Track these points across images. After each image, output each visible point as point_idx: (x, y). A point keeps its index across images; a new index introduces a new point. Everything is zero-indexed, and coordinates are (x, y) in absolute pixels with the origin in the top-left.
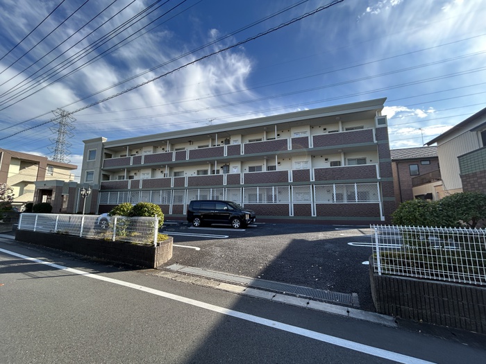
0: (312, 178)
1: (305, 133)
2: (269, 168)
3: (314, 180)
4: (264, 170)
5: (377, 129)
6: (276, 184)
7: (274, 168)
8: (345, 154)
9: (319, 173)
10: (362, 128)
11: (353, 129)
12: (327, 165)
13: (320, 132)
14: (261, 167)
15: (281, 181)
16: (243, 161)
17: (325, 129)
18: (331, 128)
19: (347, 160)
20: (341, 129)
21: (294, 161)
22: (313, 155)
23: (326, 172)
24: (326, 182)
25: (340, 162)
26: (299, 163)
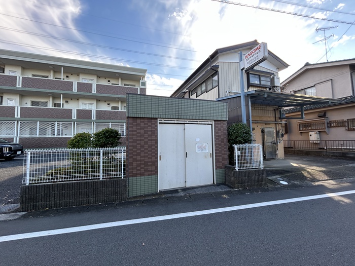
0: (94, 118)
1: (92, 80)
2: (55, 105)
3: (95, 119)
4: (50, 106)
5: (141, 89)
6: (59, 120)
7: (59, 105)
8: (122, 102)
9: (99, 113)
10: (135, 86)
11: (129, 85)
12: (109, 109)
13: (104, 82)
14: (47, 103)
15: (64, 118)
16: (22, 94)
17: (109, 81)
18: (113, 82)
19: (123, 107)
20: (120, 84)
21: (81, 101)
22: (99, 100)
23: (105, 113)
24: (104, 121)
25: (118, 107)
26: (85, 104)
